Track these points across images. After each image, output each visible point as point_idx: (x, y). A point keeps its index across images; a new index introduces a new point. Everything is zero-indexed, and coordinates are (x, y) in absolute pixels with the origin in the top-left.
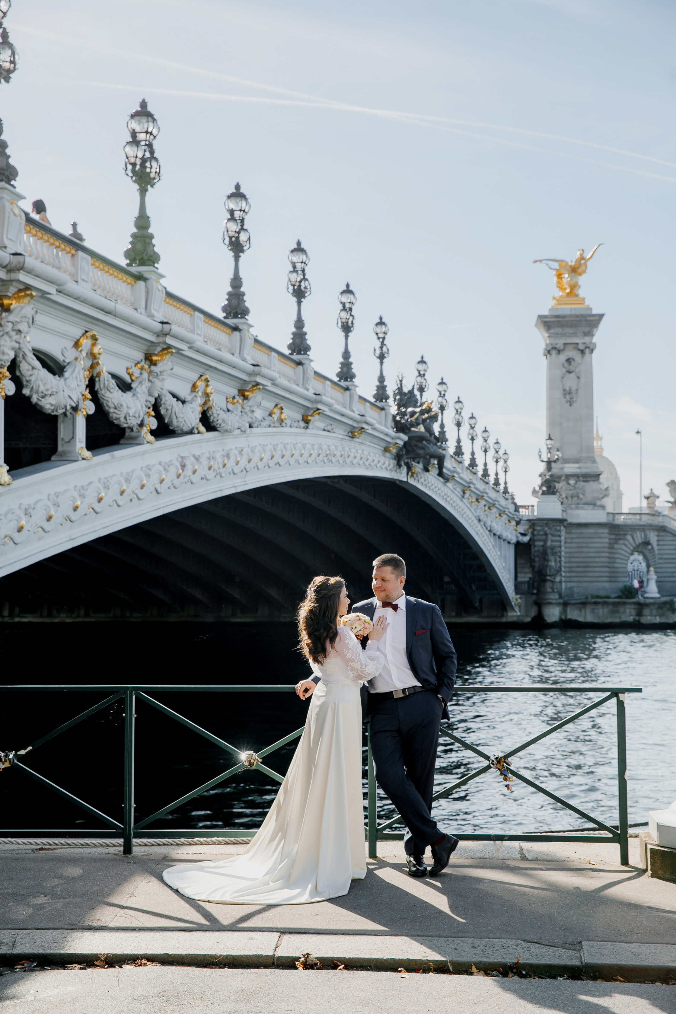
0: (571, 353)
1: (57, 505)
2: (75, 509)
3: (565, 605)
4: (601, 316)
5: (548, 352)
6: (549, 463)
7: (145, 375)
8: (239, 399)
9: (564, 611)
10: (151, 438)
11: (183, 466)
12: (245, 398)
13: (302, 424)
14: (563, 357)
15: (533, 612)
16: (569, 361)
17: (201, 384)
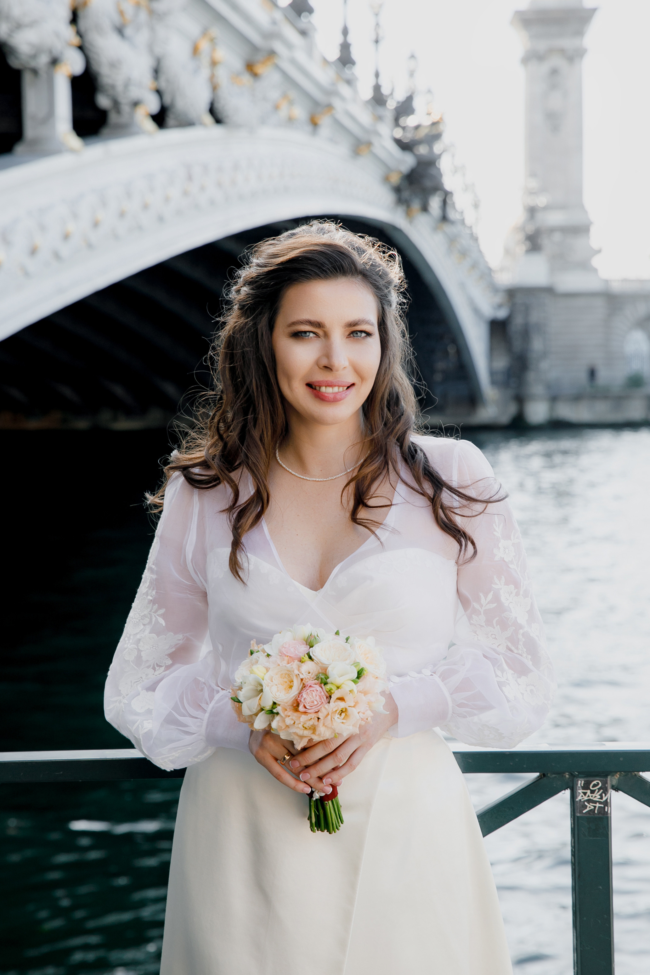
0: (556, 61)
1: (43, 228)
2: (66, 237)
3: (554, 399)
4: (594, 10)
5: (526, 60)
6: (532, 211)
7: (143, 16)
8: (246, 78)
9: (552, 409)
10: (150, 125)
11: (190, 178)
12: (255, 75)
13: (309, 128)
14: (545, 68)
15: (512, 410)
16: (554, 72)
17: (204, 45)
